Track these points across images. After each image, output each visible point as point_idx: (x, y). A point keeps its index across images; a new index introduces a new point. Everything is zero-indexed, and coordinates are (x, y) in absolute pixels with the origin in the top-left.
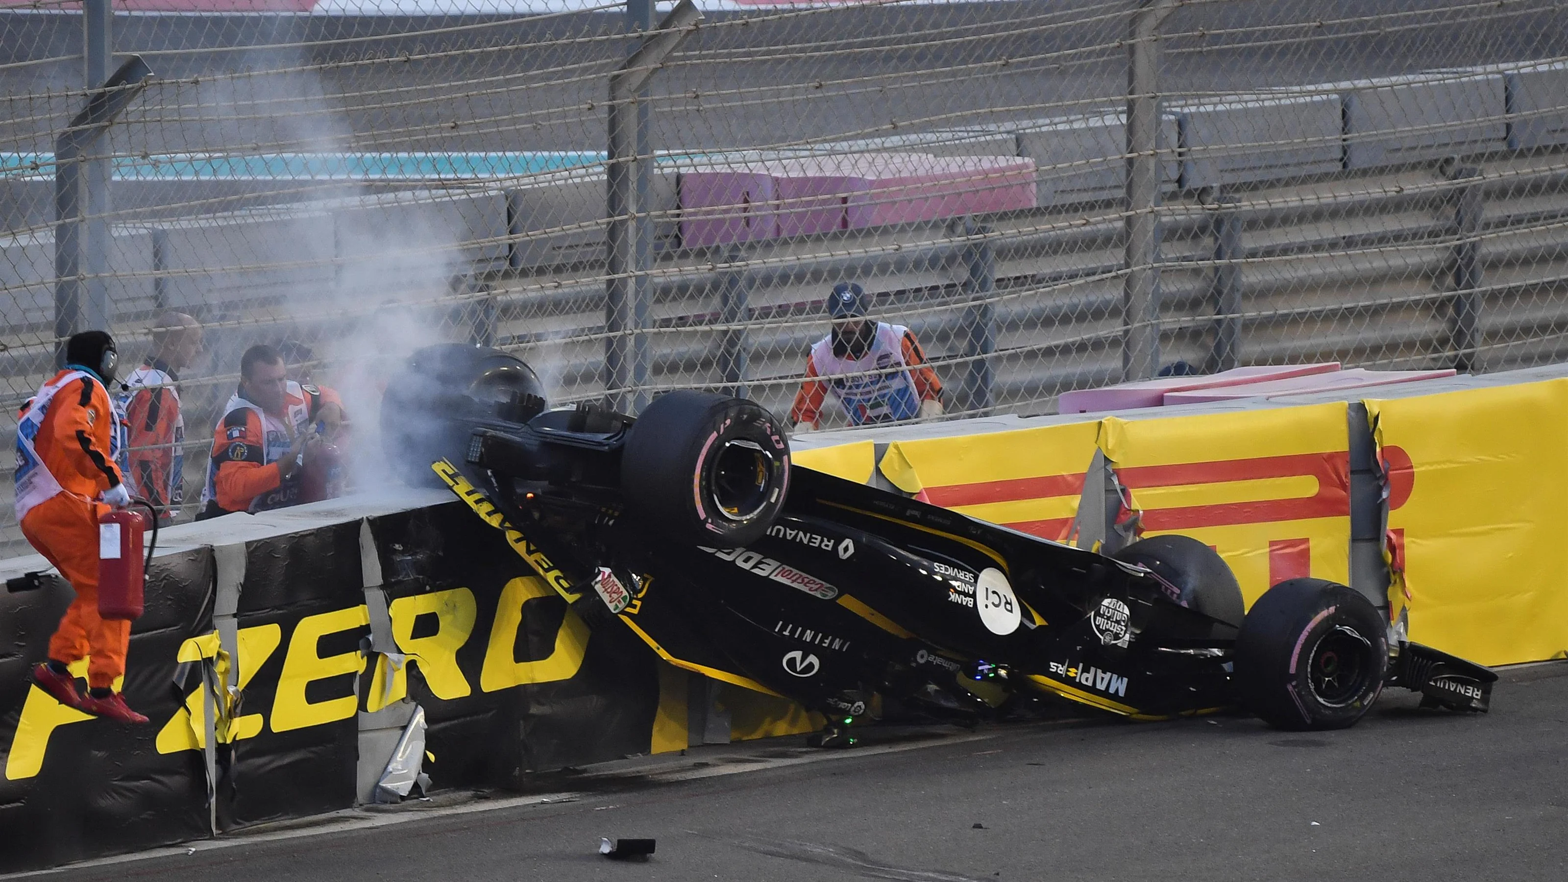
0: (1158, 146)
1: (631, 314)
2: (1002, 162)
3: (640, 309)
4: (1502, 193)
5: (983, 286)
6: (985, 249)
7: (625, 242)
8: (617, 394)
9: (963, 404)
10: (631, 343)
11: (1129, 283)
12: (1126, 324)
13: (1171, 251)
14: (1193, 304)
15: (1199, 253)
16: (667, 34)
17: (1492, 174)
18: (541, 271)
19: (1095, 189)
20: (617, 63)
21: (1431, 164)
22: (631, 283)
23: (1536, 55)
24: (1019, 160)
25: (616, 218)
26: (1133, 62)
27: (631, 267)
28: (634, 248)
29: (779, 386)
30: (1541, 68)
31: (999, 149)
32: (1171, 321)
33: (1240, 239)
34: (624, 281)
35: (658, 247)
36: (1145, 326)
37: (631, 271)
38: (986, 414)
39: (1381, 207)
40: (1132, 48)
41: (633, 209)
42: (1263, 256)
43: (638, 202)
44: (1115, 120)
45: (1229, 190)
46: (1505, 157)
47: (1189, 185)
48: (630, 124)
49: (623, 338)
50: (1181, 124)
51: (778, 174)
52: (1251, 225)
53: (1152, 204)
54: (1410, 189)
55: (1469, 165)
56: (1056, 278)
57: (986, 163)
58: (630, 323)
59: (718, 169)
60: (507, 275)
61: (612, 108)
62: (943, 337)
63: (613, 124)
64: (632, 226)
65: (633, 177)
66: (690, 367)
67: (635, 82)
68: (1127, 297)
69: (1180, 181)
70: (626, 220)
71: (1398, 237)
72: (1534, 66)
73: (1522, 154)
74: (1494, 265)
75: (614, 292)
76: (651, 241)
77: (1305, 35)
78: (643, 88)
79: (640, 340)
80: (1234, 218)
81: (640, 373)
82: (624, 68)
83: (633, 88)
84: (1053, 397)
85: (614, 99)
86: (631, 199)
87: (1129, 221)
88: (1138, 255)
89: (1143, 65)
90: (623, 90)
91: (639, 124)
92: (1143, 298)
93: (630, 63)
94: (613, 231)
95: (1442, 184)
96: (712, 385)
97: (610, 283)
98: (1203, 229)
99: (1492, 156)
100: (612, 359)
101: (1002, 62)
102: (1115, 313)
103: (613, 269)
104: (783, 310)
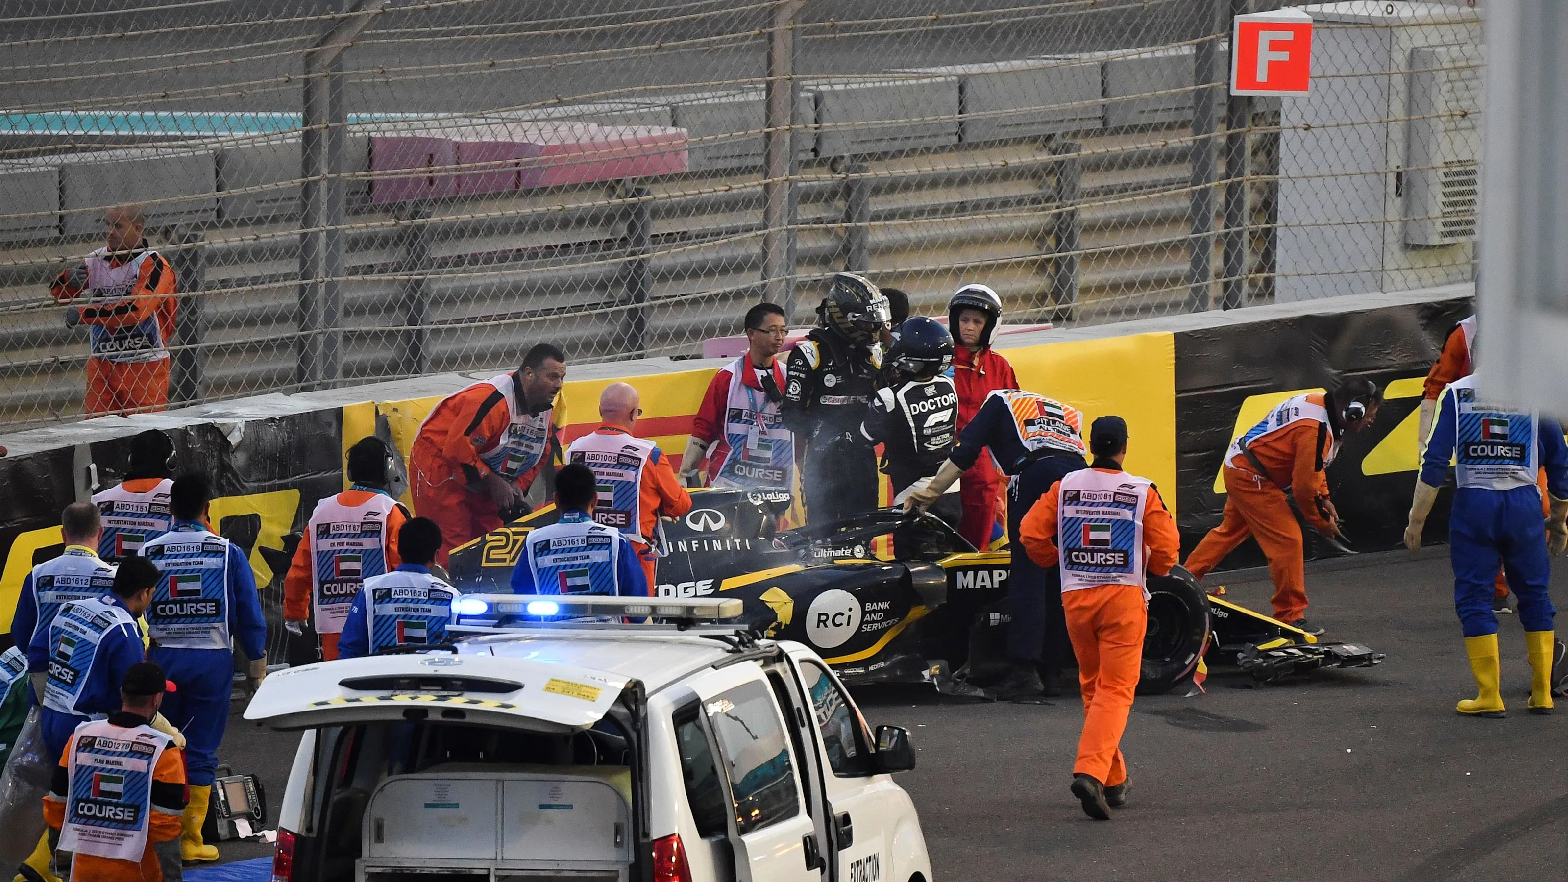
0: (793, 122)
1: (322, 263)
2: (657, 132)
3: (331, 259)
4: (1095, 165)
5: (639, 241)
6: (641, 209)
7: (318, 200)
8: (309, 335)
9: (619, 347)
10: (322, 290)
11: (766, 242)
12: (763, 278)
13: (808, 212)
14: (824, 260)
15: (831, 214)
16: (358, 16)
17: (1090, 149)
18: (243, 223)
19: (740, 156)
20: (314, 39)
21: (1035, 140)
22: (323, 236)
23: (1127, 45)
24: (671, 131)
25: (310, 179)
26: (772, 48)
27: (323, 222)
28: (325, 206)
29: (454, 330)
30: (1159, 54)
31: (657, 120)
32: (805, 274)
33: (867, 203)
34: (316, 235)
35: (349, 202)
36: (780, 281)
37: (322, 226)
38: (641, 357)
39: (991, 177)
40: (771, 37)
41: (325, 171)
42: (886, 219)
43: (329, 163)
44: (757, 97)
45: (860, 160)
46: (1102, 133)
47: (823, 154)
48: (323, 95)
49: (315, 286)
50: (818, 100)
51: (457, 139)
52: (876, 191)
53: (787, 172)
54: (1013, 161)
55: (1068, 141)
56: (717, 234)
57: (642, 133)
58: (321, 272)
59: (403, 134)
60: (212, 226)
61: (307, 81)
62: (602, 287)
63: (308, 95)
64: (324, 185)
65: (325, 143)
66: (375, 310)
67: (328, 58)
68: (765, 254)
69: (815, 150)
70: (319, 180)
71: (1005, 203)
72: (1153, 52)
73: (1117, 131)
74: (1090, 228)
75: (307, 244)
76: (343, 197)
77: (924, 26)
78: (337, 63)
79: (331, 287)
80: (862, 185)
81: (330, 316)
82: (318, 45)
83: (326, 63)
84: (698, 342)
85: (309, 72)
86: (323, 162)
87: (767, 187)
88: (775, 218)
89: (781, 51)
90: (317, 65)
91: (331, 95)
92: (778, 256)
93: (324, 41)
94: (307, 190)
95: (1044, 157)
96: (394, 328)
97: (304, 236)
98: (834, 194)
99: (1087, 133)
100: (305, 304)
101: (656, 46)
102: (754, 267)
103: (306, 223)
104: (459, 261)
